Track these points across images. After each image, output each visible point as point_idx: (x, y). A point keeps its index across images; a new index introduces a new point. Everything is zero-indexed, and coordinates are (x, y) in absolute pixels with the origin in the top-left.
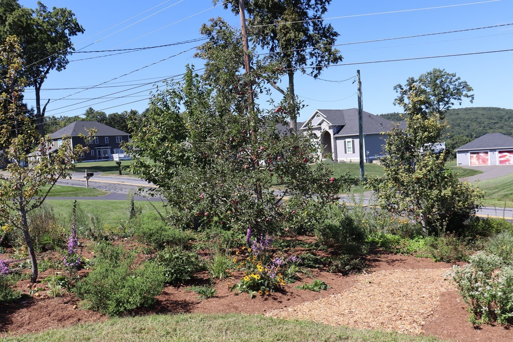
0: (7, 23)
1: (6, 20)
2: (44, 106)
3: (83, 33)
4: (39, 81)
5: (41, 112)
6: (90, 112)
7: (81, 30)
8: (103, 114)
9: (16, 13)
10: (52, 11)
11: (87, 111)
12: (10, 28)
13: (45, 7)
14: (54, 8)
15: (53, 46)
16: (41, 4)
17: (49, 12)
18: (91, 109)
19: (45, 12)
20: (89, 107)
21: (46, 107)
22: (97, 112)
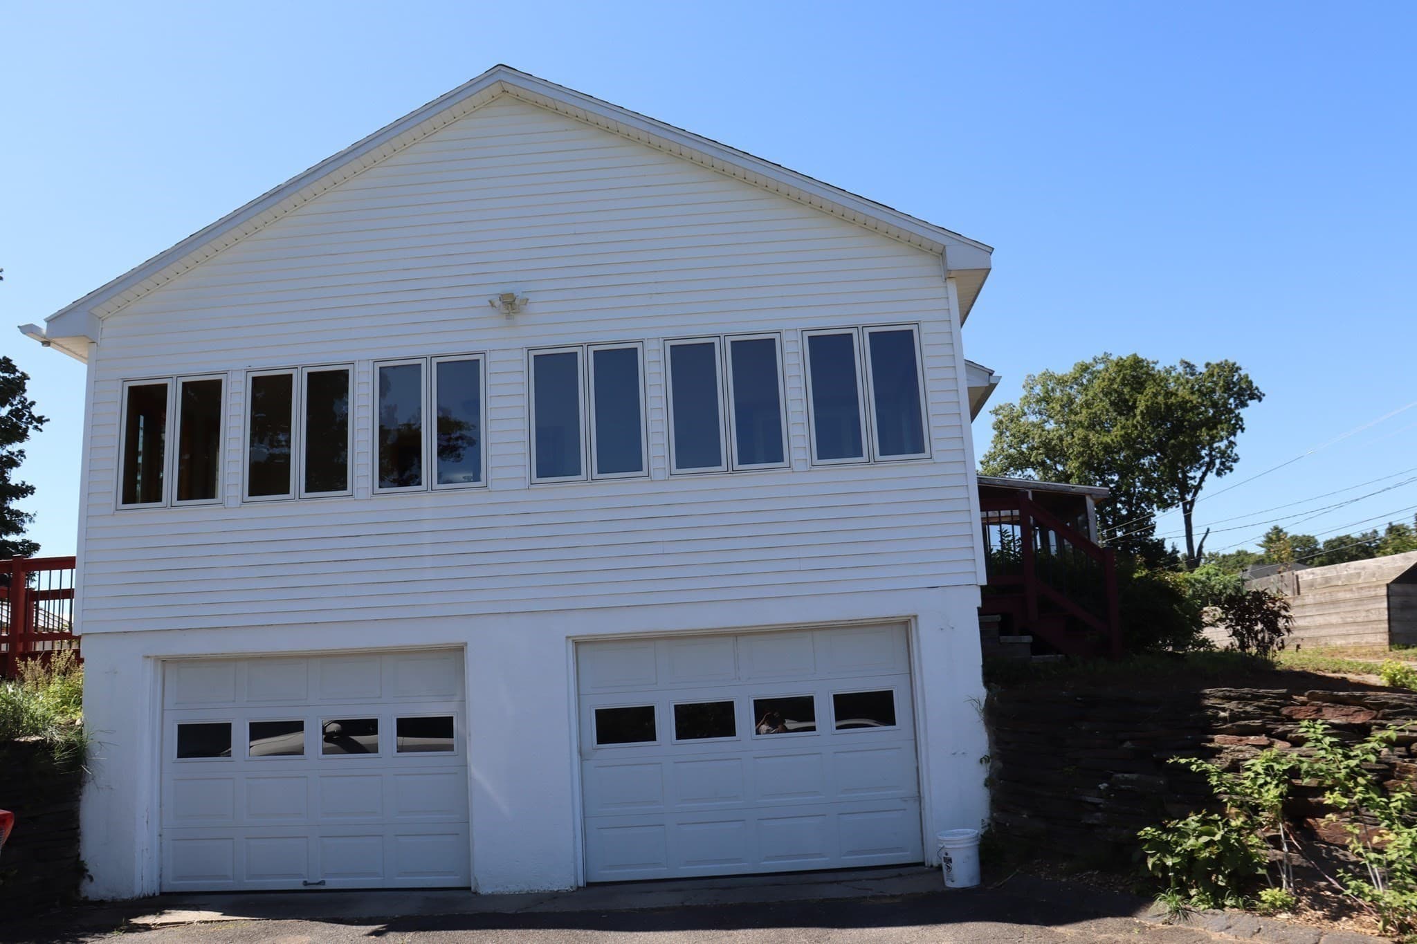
0: (1138, 412)
1: (1134, 407)
2: (1199, 543)
3: (1260, 400)
4: (1189, 498)
5: (1196, 554)
6: (1275, 537)
7: (1256, 395)
8: (1308, 541)
9: (1150, 389)
10: (1204, 370)
11: (1267, 536)
12: (1142, 418)
13: (1193, 366)
14: (1208, 365)
15: (1211, 433)
16: (1186, 363)
17: (1201, 373)
18: (1278, 531)
19: (1192, 374)
20: (1271, 526)
21: (1204, 544)
22: (1295, 538)
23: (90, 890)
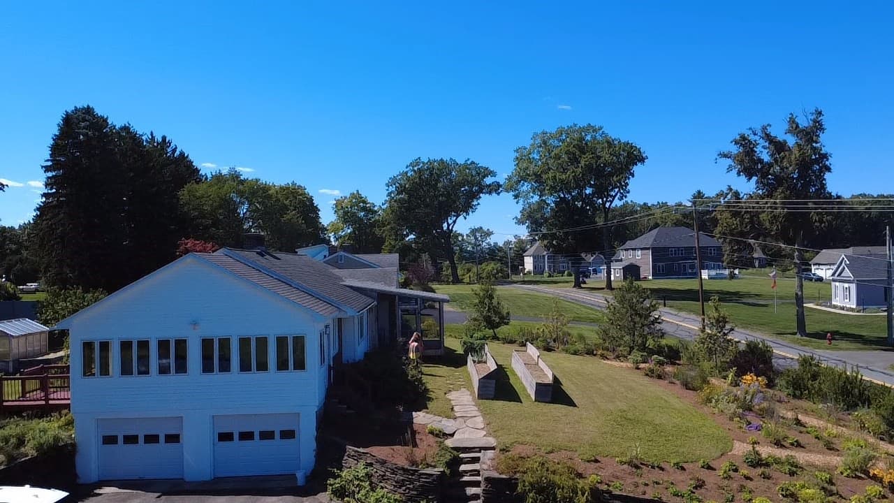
23: (81, 481)
